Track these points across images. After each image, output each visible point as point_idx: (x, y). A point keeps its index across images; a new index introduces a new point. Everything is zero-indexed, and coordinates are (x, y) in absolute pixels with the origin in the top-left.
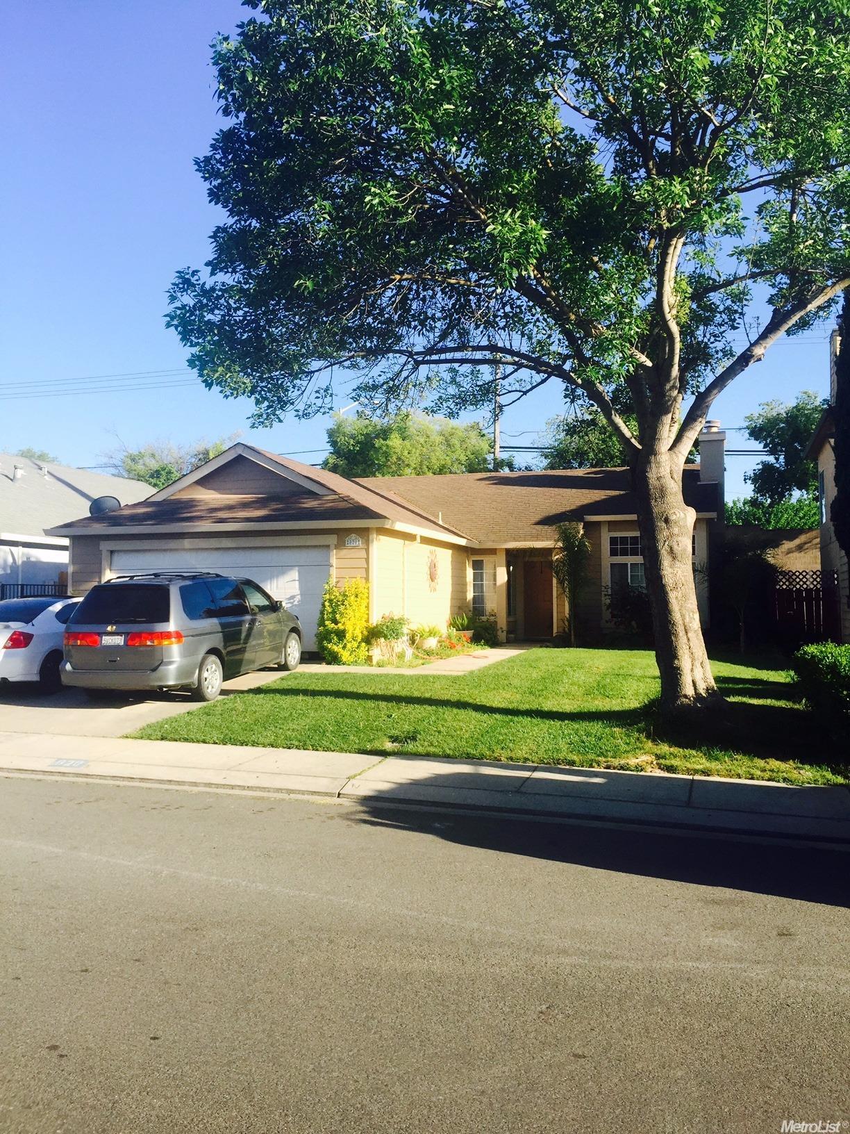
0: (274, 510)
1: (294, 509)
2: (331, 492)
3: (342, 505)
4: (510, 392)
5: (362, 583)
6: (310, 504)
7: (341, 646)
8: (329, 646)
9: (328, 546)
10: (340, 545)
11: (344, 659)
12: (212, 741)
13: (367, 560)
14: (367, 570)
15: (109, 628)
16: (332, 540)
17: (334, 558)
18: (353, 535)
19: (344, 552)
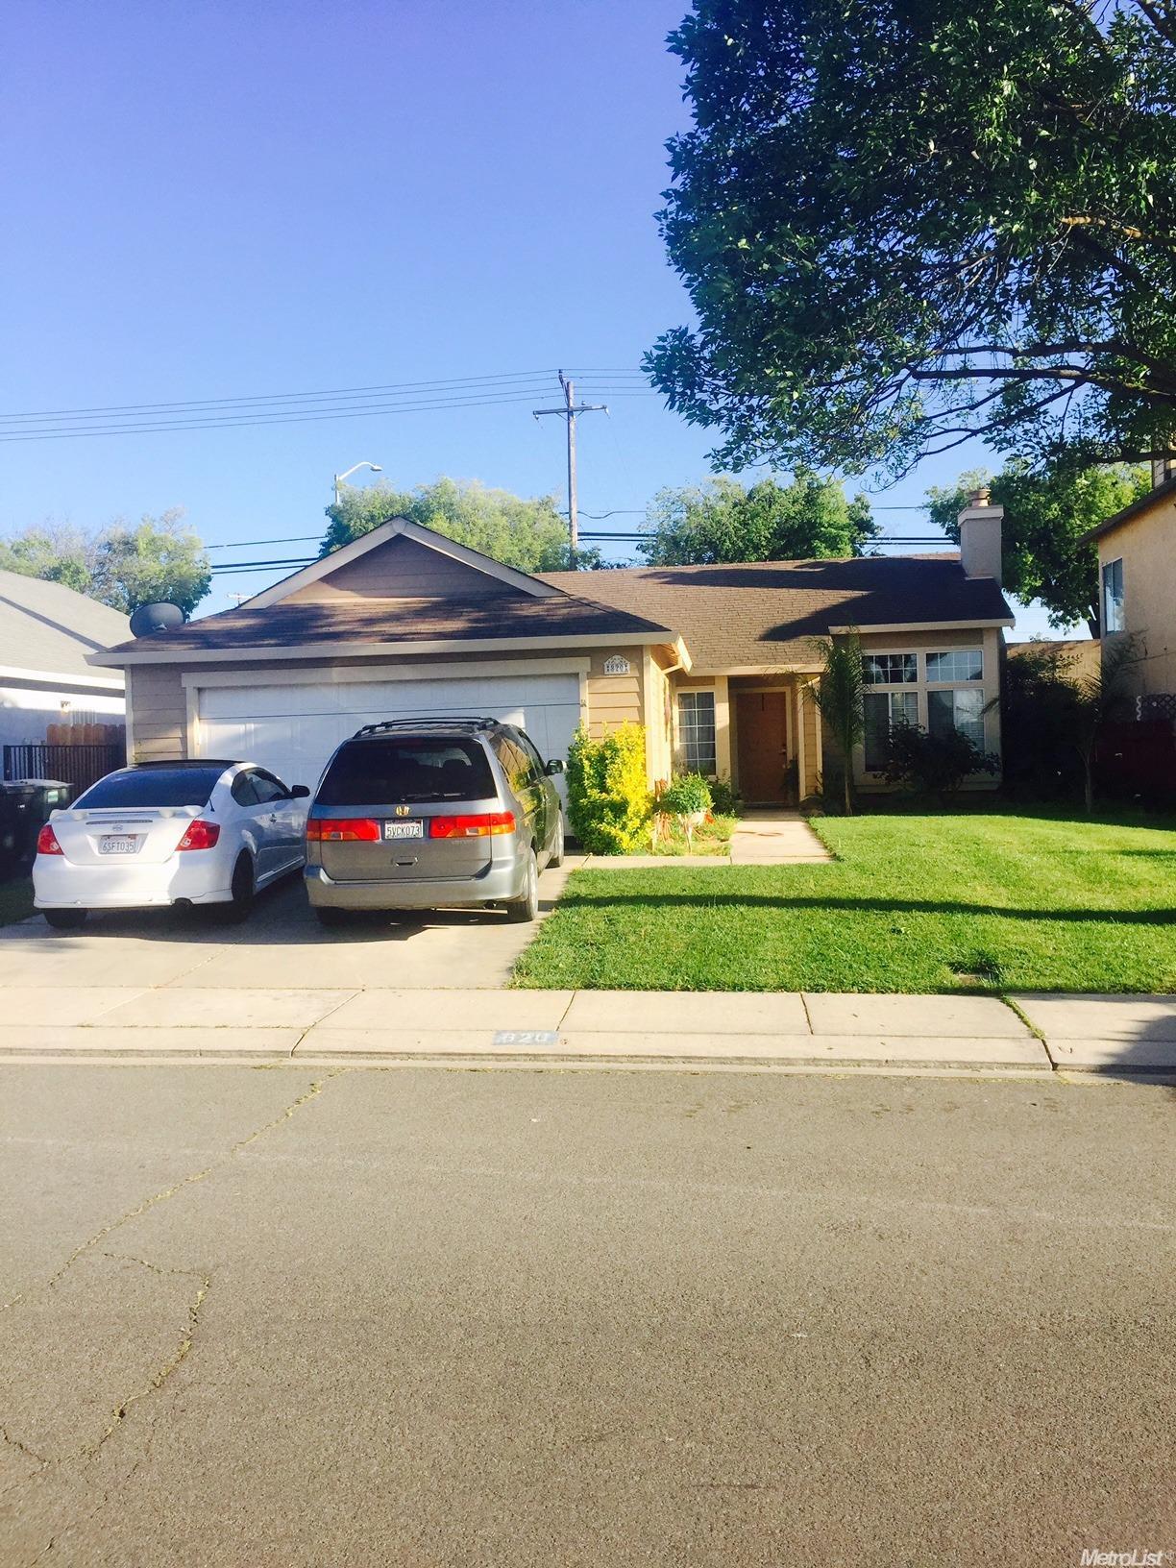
0: (476, 621)
1: (507, 618)
2: (555, 593)
3: (585, 611)
4: (947, 431)
5: (635, 729)
6: (530, 610)
7: (618, 826)
8: (603, 827)
9: (577, 675)
10: (596, 672)
11: (624, 845)
12: (678, 987)
13: (641, 695)
14: (641, 710)
15: (399, 811)
16: (583, 665)
17: (586, 692)
18: (617, 657)
19: (601, 684)
